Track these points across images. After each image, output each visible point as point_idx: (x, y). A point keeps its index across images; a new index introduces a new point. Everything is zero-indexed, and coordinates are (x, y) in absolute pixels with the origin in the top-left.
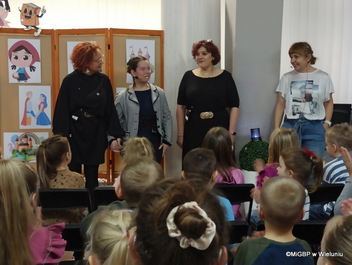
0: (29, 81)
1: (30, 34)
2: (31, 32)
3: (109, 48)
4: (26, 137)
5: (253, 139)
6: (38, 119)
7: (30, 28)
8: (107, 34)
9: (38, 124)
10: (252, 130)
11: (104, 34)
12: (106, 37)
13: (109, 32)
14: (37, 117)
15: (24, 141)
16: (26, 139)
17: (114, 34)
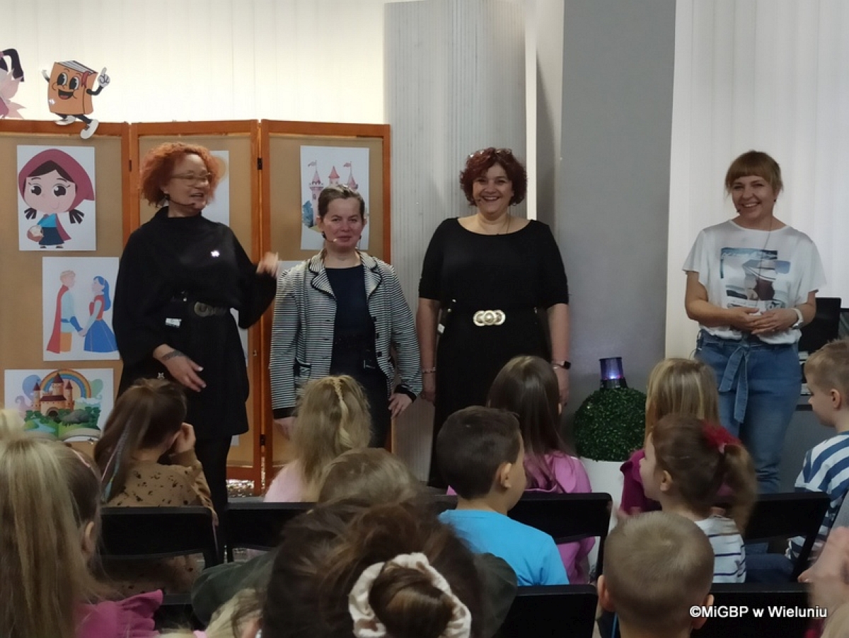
0: (67, 246)
1: (70, 134)
2: (73, 129)
3: (260, 167)
4: (58, 379)
5: (605, 382)
6: (87, 336)
7: (71, 119)
8: (256, 134)
9: (87, 348)
10: (603, 361)
11: (249, 134)
12: (254, 139)
13: (260, 130)
14: (85, 332)
15: (54, 390)
16: (60, 384)
17: (271, 134)
